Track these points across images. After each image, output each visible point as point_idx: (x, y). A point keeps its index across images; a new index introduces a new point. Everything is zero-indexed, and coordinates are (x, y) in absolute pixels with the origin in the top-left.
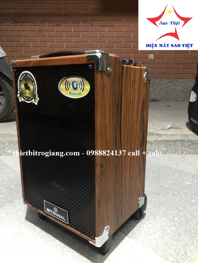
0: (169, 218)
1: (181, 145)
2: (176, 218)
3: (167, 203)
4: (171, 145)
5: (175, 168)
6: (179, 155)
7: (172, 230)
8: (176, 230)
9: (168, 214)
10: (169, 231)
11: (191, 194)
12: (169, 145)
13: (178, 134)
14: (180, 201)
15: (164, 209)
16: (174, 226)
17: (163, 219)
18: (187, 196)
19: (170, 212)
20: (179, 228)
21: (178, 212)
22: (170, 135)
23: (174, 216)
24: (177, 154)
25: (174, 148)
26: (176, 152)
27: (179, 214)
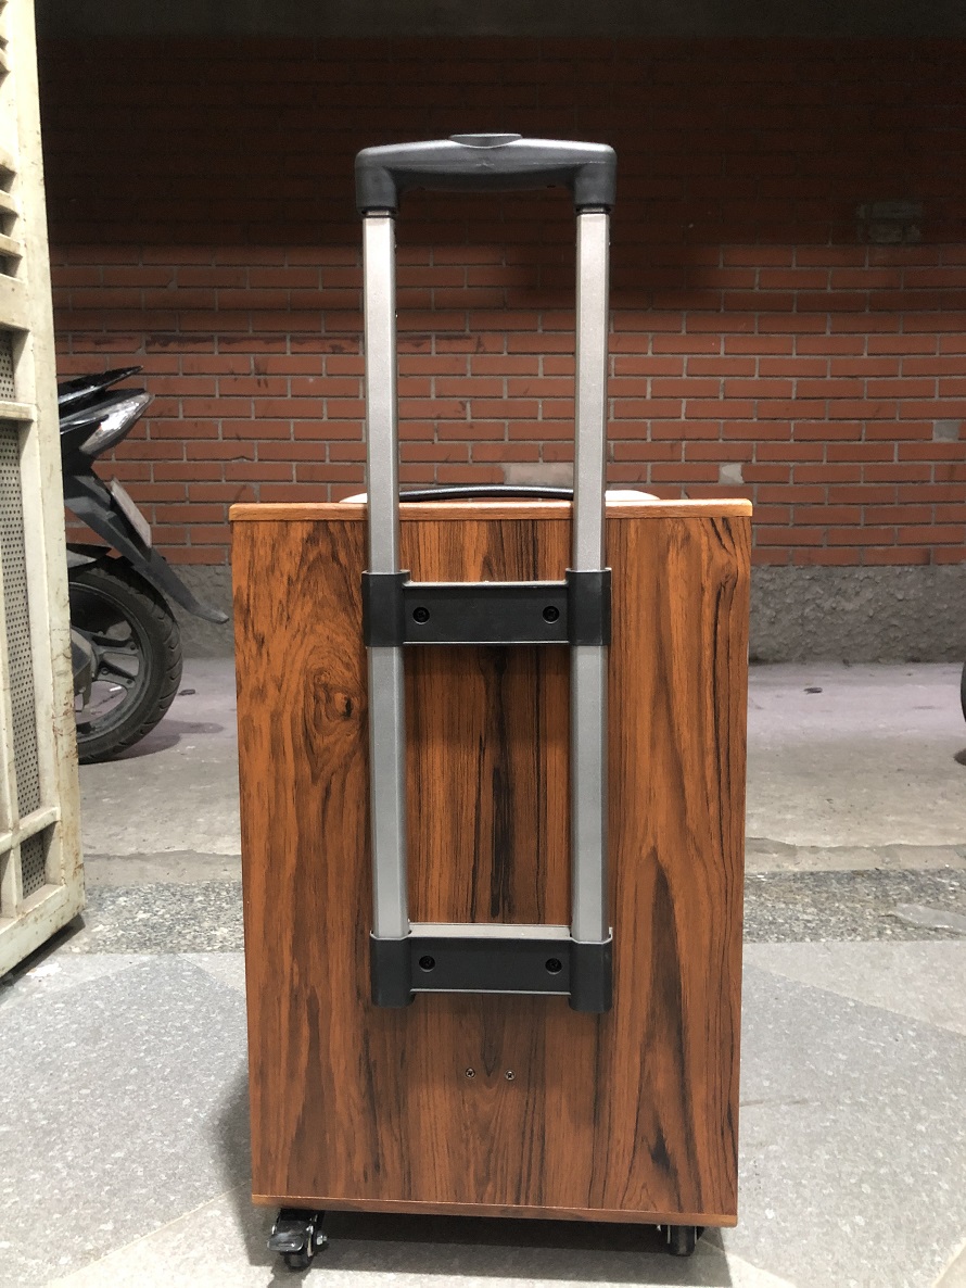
0: (845, 1187)
1: (876, 897)
2: (866, 1188)
3: (836, 1135)
4: (834, 895)
5: (854, 1001)
6: (869, 944)
7: (854, 1226)
8: (867, 1224)
9: (840, 1173)
10: (847, 1229)
11: (914, 1103)
12: (827, 899)
13: (860, 844)
14: (878, 1129)
15: (827, 1157)
16: (860, 1213)
17: (824, 1191)
18: (902, 1109)
19: (847, 1168)
20: (878, 1217)
21: (873, 1168)
22: (830, 850)
23: (861, 1181)
24: (859, 938)
25: (847, 911)
26: (854, 930)
27: (874, 1172)
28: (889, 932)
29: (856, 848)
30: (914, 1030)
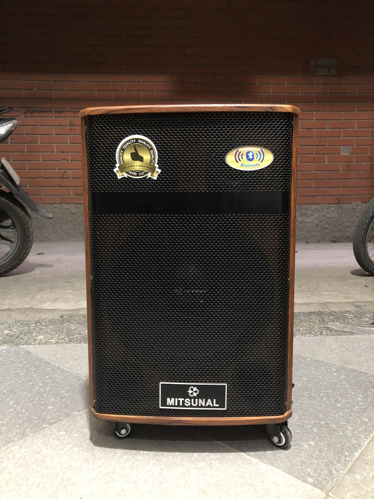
28: (325, 333)
29: (311, 303)
30: (335, 368)
